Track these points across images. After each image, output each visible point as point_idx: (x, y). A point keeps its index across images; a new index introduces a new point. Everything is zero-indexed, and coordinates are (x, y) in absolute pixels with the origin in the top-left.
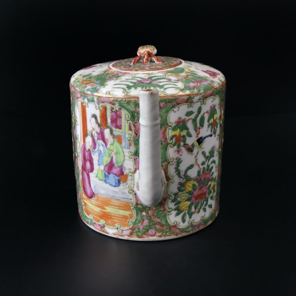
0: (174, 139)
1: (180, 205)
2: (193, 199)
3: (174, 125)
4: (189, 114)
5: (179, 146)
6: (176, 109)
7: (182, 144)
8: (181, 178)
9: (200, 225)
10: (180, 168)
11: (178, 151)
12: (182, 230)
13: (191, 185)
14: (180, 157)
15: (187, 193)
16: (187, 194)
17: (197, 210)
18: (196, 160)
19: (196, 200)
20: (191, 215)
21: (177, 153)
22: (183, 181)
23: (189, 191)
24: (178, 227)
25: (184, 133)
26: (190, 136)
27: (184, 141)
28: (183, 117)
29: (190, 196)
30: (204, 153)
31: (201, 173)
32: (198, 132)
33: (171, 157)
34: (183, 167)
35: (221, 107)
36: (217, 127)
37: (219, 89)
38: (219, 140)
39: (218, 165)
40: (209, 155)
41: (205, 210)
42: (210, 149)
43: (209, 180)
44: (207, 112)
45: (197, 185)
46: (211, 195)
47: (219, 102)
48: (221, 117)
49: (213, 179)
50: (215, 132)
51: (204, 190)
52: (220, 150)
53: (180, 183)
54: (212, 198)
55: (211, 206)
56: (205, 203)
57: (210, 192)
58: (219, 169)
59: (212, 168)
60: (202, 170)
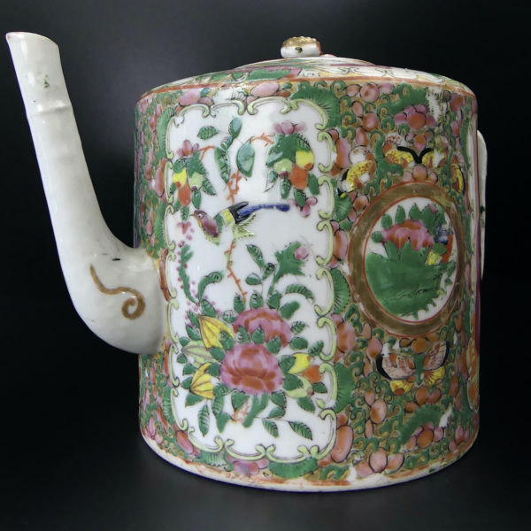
0: (176, 194)
1: (195, 376)
2: (227, 376)
3: (177, 157)
4: (207, 133)
5: (184, 215)
6: (178, 119)
7: (192, 209)
8: (191, 299)
9: (250, 468)
10: (189, 271)
11: (185, 226)
12: (200, 456)
13: (216, 331)
14: (187, 242)
15: (207, 349)
16: (208, 354)
17: (240, 415)
18: (230, 263)
19: (236, 382)
20: (222, 421)
21: (181, 229)
22: (195, 309)
23: (213, 347)
24: (190, 438)
25: (196, 181)
26: (210, 192)
27: (197, 203)
28: (195, 140)
29: (214, 361)
30: (254, 251)
31: (248, 307)
32: (234, 187)
33: (171, 239)
34: (196, 272)
35: (336, 141)
36: (316, 191)
37: (320, 87)
38: (336, 233)
39: (335, 312)
40: (274, 260)
41: (273, 430)
42: (281, 248)
43: (284, 342)
44: (263, 137)
45: (235, 336)
46: (301, 393)
47: (325, 123)
48: (340, 169)
49: (302, 344)
50: (304, 205)
51: (263, 362)
52: (345, 268)
53: (190, 315)
54: (306, 405)
55: (304, 431)
56: (271, 406)
57: (294, 383)
58: (340, 325)
59: (294, 307)
60: (248, 297)
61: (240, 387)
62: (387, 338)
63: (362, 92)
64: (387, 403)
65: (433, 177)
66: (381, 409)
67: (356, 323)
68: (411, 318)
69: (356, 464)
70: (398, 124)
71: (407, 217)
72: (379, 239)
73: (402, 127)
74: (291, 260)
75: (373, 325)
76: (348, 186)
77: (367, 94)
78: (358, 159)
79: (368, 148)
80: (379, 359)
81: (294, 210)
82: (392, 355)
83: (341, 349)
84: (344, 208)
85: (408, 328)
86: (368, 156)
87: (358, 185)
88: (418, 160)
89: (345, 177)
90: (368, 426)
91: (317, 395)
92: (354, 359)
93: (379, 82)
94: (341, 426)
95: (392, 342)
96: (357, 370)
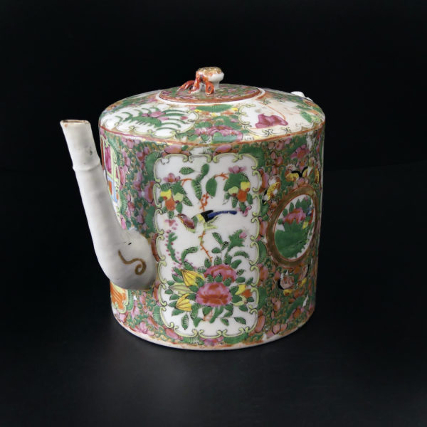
0: (164, 203)
1: (179, 301)
2: (200, 299)
3: (163, 182)
4: (186, 171)
5: (171, 215)
6: (165, 160)
7: (176, 212)
8: (176, 261)
9: (213, 342)
10: (174, 247)
11: (171, 222)
12: (182, 340)
13: (193, 277)
14: (173, 231)
15: (188, 287)
16: (188, 289)
17: (208, 317)
18: (202, 243)
19: (206, 302)
20: (197, 322)
21: (168, 224)
22: (179, 266)
23: (191, 286)
24: (175, 331)
25: (179, 197)
26: (189, 204)
27: (180, 209)
28: (177, 174)
29: (192, 292)
30: (215, 235)
31: (213, 265)
32: (204, 202)
33: (161, 228)
34: (179, 247)
35: (262, 174)
36: (251, 203)
37: (255, 146)
38: (261, 223)
39: (259, 262)
40: (228, 240)
41: (226, 322)
42: (232, 233)
43: (233, 280)
44: (222, 175)
45: (206, 280)
46: (241, 303)
47: (257, 165)
48: (263, 190)
49: (242, 280)
50: (244, 210)
51: (221, 291)
52: (265, 240)
53: (175, 269)
54: (243, 308)
55: (242, 321)
56: (225, 311)
57: (237, 299)
58: (261, 268)
59: (239, 262)
60: (213, 260)
61: (208, 304)
62: (283, 270)
63: (276, 145)
64: (281, 301)
65: (307, 182)
66: (278, 304)
67: (269, 266)
68: (294, 258)
69: (266, 332)
70: (292, 159)
71: (295, 207)
72: (281, 223)
73: (294, 160)
74: (237, 239)
75: (277, 265)
76: (267, 198)
77: (278, 146)
78: (273, 182)
79: (278, 176)
80: (279, 281)
81: (239, 214)
82: (285, 278)
83: (261, 280)
84: (265, 210)
85: (292, 263)
86: (278, 180)
87: (272, 196)
88: (301, 175)
89: (266, 193)
90: (273, 314)
91: (249, 303)
92: (267, 283)
93: (284, 138)
94: (260, 315)
95: (285, 272)
96: (269, 288)
